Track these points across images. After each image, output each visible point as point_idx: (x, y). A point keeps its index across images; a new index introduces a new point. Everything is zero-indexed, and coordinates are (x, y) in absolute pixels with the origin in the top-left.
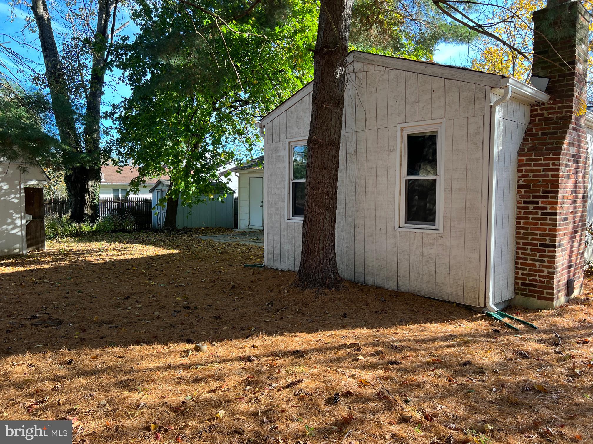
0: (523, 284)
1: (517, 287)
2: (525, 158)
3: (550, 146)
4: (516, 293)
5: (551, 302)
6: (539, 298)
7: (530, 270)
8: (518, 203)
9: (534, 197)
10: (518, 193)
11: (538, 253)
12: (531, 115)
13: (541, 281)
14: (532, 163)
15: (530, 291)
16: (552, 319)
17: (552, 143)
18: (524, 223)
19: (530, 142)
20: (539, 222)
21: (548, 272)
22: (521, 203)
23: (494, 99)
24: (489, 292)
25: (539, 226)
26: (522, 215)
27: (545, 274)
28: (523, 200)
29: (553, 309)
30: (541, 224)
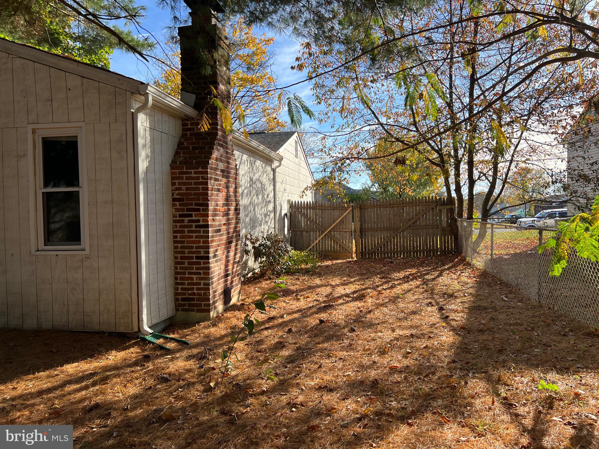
0: (183, 299)
1: (178, 303)
2: (177, 171)
3: (199, 160)
4: (177, 310)
5: (208, 313)
6: (198, 311)
7: (189, 284)
8: (174, 216)
9: (188, 210)
10: (173, 206)
11: (195, 266)
12: (183, 129)
13: (199, 294)
14: (184, 176)
15: (190, 305)
16: (206, 331)
17: (201, 158)
18: (181, 237)
19: (182, 155)
20: (194, 235)
21: (204, 284)
22: (176, 217)
23: (136, 105)
24: (142, 314)
25: (194, 239)
26: (178, 229)
27: (202, 286)
28: (178, 213)
29: (210, 320)
30: (196, 237)
